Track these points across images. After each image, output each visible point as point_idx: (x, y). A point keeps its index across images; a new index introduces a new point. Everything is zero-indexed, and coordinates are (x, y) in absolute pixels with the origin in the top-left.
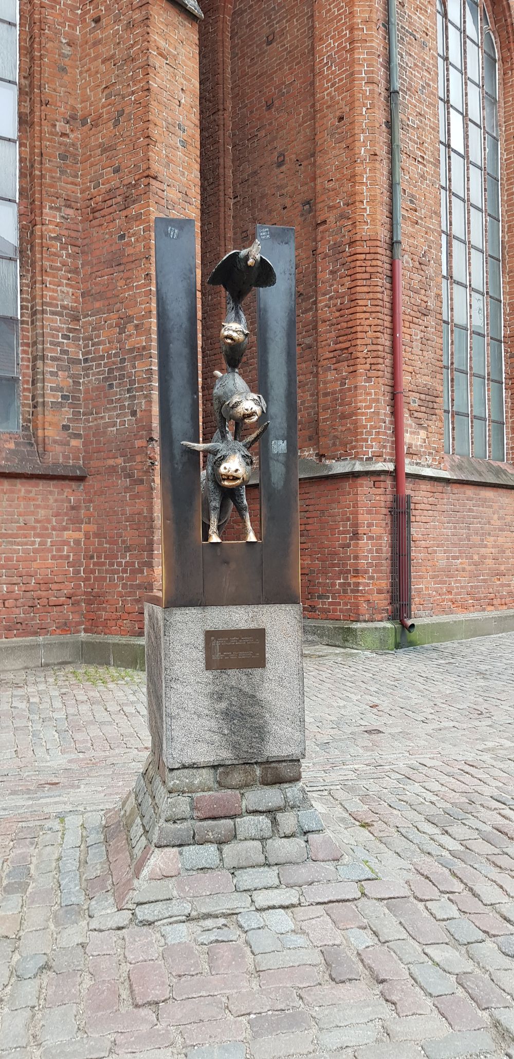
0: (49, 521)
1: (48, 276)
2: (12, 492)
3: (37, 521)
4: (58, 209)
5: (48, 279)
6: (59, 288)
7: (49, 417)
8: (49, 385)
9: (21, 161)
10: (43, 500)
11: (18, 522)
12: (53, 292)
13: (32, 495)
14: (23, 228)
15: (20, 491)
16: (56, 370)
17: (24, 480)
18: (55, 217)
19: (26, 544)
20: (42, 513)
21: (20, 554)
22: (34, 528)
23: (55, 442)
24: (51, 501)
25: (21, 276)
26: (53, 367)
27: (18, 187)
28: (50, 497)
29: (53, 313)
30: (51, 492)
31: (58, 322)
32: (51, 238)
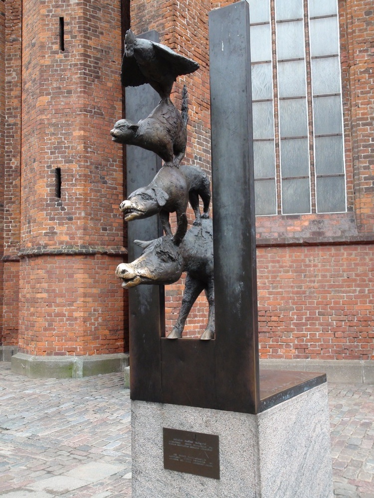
0: (367, 275)
1: (360, 100)
2: (337, 255)
3: (357, 275)
4: (366, 51)
5: (360, 101)
6: (368, 106)
7: (363, 200)
8: (363, 176)
9: (340, 27)
10: (361, 259)
11: (342, 276)
12: (364, 109)
13: (353, 256)
14: (343, 71)
15: (343, 254)
16: (368, 165)
17: (346, 246)
18: (363, 57)
19: (349, 292)
20: (360, 269)
21: (345, 299)
22: (355, 280)
23: (369, 216)
24: (367, 260)
25: (343, 104)
26: (366, 163)
27: (339, 45)
28: (366, 257)
29: (364, 125)
30: (367, 254)
31: (369, 130)
32: (361, 73)
